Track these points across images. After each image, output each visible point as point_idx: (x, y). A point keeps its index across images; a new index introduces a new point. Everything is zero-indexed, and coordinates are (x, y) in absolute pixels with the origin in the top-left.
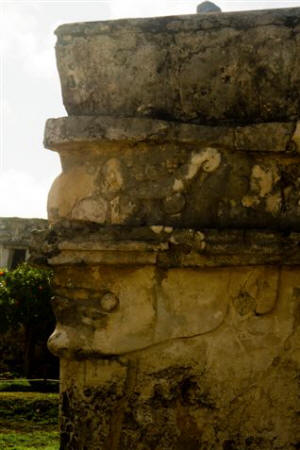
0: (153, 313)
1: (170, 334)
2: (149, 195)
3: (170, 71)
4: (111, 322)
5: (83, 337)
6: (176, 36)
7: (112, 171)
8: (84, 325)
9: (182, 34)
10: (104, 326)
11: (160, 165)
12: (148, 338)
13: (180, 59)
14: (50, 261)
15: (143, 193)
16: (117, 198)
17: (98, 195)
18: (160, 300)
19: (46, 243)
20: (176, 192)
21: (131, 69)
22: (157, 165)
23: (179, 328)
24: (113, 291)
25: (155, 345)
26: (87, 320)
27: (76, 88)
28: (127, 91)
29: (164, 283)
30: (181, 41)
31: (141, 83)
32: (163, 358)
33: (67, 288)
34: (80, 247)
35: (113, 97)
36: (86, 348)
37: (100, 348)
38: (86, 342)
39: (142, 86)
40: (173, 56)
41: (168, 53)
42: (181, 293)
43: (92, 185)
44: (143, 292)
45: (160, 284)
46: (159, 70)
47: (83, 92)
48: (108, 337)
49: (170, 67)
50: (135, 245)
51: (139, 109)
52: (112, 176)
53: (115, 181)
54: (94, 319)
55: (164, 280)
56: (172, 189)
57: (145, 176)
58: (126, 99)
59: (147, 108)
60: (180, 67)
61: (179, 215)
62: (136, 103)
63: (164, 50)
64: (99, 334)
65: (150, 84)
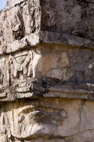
0: (79, 119)
1: (86, 128)
2: (79, 70)
3: (86, 18)
4: (64, 123)
5: (54, 129)
6: (89, 4)
7: (64, 58)
8: (53, 124)
9: (91, 4)
10: (61, 124)
11: (83, 57)
12: (77, 130)
13: (90, 14)
14: (44, 95)
15: (77, 68)
16: (65, 69)
17: (58, 68)
18: (82, 114)
19: (41, 87)
20: (89, 69)
21: (71, 15)
22: (82, 57)
23: (89, 126)
24: (65, 110)
25: (80, 133)
26: (54, 122)
27: (50, 19)
28: (70, 24)
29: (84, 107)
30: (90, 7)
31: (75, 22)
32: (82, 138)
33: (46, 107)
34: (59, 90)
35: (63, 26)
36: (56, 134)
37: (60, 134)
38: (55, 131)
39: (76, 23)
40: (87, 12)
41: (85, 11)
42: (90, 111)
43: (56, 63)
44: (76, 110)
45: (82, 107)
46: (82, 17)
47: (52, 21)
48: (63, 129)
49: (86, 17)
50: (81, 91)
51: (73, 32)
52: (64, 60)
53: (65, 62)
54: (57, 121)
55: (84, 106)
56: (88, 68)
57: (77, 61)
58: (69, 27)
59: (76, 32)
60: (90, 17)
61: (89, 79)
62: (72, 29)
63: (84, 9)
64: (60, 128)
65: (78, 23)
